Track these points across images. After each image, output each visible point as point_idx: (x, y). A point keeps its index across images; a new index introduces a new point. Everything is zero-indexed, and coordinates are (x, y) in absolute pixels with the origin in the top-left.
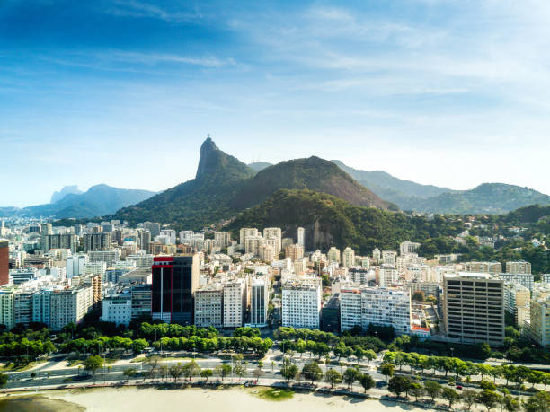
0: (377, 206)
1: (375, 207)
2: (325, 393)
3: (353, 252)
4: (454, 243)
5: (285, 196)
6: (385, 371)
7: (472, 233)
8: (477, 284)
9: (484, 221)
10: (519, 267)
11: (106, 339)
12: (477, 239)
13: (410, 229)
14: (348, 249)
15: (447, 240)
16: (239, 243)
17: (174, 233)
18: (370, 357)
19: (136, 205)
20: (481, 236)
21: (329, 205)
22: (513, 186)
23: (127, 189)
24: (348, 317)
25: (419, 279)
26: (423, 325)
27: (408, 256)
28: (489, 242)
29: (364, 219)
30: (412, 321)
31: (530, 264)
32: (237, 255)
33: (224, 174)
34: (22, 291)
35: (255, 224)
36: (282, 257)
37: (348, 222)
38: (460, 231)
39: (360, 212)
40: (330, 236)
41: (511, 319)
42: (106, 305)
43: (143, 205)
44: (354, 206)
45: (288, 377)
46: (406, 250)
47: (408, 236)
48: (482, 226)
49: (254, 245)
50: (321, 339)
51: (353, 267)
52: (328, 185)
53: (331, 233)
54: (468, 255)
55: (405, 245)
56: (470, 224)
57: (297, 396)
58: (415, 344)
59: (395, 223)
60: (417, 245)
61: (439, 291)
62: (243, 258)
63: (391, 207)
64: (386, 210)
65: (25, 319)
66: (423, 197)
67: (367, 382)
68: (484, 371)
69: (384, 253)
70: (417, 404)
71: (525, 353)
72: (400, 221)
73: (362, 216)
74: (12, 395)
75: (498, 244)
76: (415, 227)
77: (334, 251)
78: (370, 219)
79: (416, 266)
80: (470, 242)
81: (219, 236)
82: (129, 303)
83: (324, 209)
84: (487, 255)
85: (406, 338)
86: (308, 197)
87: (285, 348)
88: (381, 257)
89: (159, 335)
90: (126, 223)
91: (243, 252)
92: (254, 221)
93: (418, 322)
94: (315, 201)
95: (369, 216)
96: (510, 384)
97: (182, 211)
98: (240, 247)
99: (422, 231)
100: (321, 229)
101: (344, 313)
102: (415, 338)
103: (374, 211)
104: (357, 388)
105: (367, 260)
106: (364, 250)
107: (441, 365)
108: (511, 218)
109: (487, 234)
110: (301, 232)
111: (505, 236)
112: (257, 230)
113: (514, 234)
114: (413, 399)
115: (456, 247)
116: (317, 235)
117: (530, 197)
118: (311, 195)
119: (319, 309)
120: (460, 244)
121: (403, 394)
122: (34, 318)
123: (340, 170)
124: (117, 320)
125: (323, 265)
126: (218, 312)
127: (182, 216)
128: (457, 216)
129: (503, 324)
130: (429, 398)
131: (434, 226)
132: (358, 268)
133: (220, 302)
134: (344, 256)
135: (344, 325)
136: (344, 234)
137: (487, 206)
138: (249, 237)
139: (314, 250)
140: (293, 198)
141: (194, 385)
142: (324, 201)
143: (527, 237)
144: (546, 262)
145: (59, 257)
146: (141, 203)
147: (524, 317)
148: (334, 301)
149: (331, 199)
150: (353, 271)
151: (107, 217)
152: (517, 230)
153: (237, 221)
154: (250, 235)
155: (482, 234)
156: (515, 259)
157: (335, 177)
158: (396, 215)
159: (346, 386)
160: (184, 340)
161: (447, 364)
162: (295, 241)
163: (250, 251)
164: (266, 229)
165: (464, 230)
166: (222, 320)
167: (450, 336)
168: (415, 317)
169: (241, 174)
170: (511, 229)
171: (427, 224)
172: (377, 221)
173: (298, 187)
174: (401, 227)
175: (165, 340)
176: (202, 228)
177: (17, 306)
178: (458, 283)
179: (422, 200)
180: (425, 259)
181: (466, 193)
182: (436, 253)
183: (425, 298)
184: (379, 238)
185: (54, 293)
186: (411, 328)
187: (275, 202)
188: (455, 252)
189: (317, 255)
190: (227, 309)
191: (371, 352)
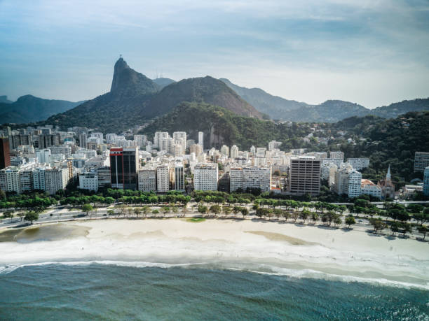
0: (255, 116)
1: (253, 117)
2: (223, 218)
3: (237, 148)
4: (303, 141)
5: (187, 108)
6: (255, 208)
7: (315, 135)
8: (308, 162)
9: (322, 127)
10: (337, 155)
11: (89, 197)
12: (317, 139)
13: (276, 133)
14: (235, 146)
15: (299, 139)
16: (153, 143)
17: (102, 135)
18: (247, 202)
19: (64, 114)
20: (320, 137)
21: (221, 115)
22: (348, 103)
23: (50, 99)
24: (235, 184)
25: (278, 164)
26: (278, 187)
27: (273, 151)
28: (325, 141)
29: (246, 126)
30: (271, 185)
31: (343, 153)
32: (155, 152)
33: (135, 89)
34: (23, 170)
35: (164, 129)
36: (188, 152)
37: (235, 128)
38: (307, 133)
39: (243, 121)
40: (221, 138)
41: (325, 182)
42: (81, 178)
43: (69, 113)
44: (238, 116)
45: (202, 212)
46: (272, 146)
47: (274, 138)
48: (321, 130)
49: (166, 144)
50: (219, 195)
51: (238, 157)
52: (219, 99)
53: (223, 136)
54: (310, 149)
55: (272, 144)
56: (314, 129)
57: (207, 220)
58: (272, 195)
59: (266, 128)
60: (280, 143)
61: (288, 169)
62: (159, 153)
63: (265, 117)
64: (261, 119)
65: (28, 187)
66: (288, 110)
67: (245, 212)
68: (306, 206)
69: (258, 149)
70: (270, 220)
71: (329, 197)
72: (270, 127)
73: (243, 123)
74: (43, 225)
75: (330, 142)
76: (279, 131)
77: (225, 148)
78: (250, 125)
79: (277, 155)
80: (312, 140)
81: (137, 138)
82: (96, 178)
83: (218, 119)
84: (322, 148)
85: (267, 193)
86: (205, 109)
87: (198, 200)
88: (256, 152)
89: (120, 195)
90: (58, 127)
91: (158, 150)
92: (164, 127)
93: (275, 186)
94: (210, 111)
95: (249, 123)
96: (318, 211)
97: (102, 118)
98: (155, 146)
99: (283, 134)
100: (216, 133)
101: (233, 182)
102: (272, 193)
103: (252, 119)
104: (240, 215)
105: (247, 154)
106: (245, 147)
107: (284, 204)
108: (339, 125)
109: (324, 136)
110: (201, 135)
111: (335, 137)
112: (168, 133)
113: (340, 135)
114: (268, 218)
115: (304, 144)
116: (213, 138)
117: (357, 111)
118: (208, 107)
119: (217, 180)
120: (307, 142)
121: (263, 217)
122: (35, 187)
123: (228, 88)
124: (89, 188)
125: (217, 157)
126: (154, 183)
127: (103, 122)
128: (307, 124)
129: (320, 184)
130: (276, 218)
131: (292, 131)
132: (241, 157)
133: (154, 177)
134: (232, 150)
135: (232, 189)
136: (231, 136)
137: (329, 117)
138: (162, 138)
139: (210, 148)
140: (194, 110)
141: (149, 218)
142: (218, 112)
143: (347, 137)
144: (353, 152)
145: (26, 151)
146: (67, 112)
147: (332, 181)
148: (226, 176)
149: (223, 110)
150: (238, 159)
151: (40, 122)
152: (342, 133)
153: (150, 126)
154: (162, 137)
155: (321, 135)
156: (336, 150)
157: (224, 93)
158: (267, 123)
159: (234, 215)
160: (137, 198)
161: (287, 203)
162: (197, 142)
163: (164, 149)
164: (175, 133)
165: (310, 133)
166: (157, 189)
167: (291, 192)
168: (273, 184)
169: (148, 88)
170: (338, 132)
171: (287, 129)
172: (254, 127)
173: (197, 101)
174: (270, 131)
175: (125, 198)
176: (122, 132)
177: (22, 179)
178: (297, 162)
179: (287, 112)
180: (284, 152)
181: (317, 107)
182: (291, 148)
183: (280, 174)
184: (256, 139)
185: (47, 171)
186: (271, 189)
187: (180, 112)
188: (303, 148)
189: (213, 151)
190: (159, 181)
191: (247, 200)
